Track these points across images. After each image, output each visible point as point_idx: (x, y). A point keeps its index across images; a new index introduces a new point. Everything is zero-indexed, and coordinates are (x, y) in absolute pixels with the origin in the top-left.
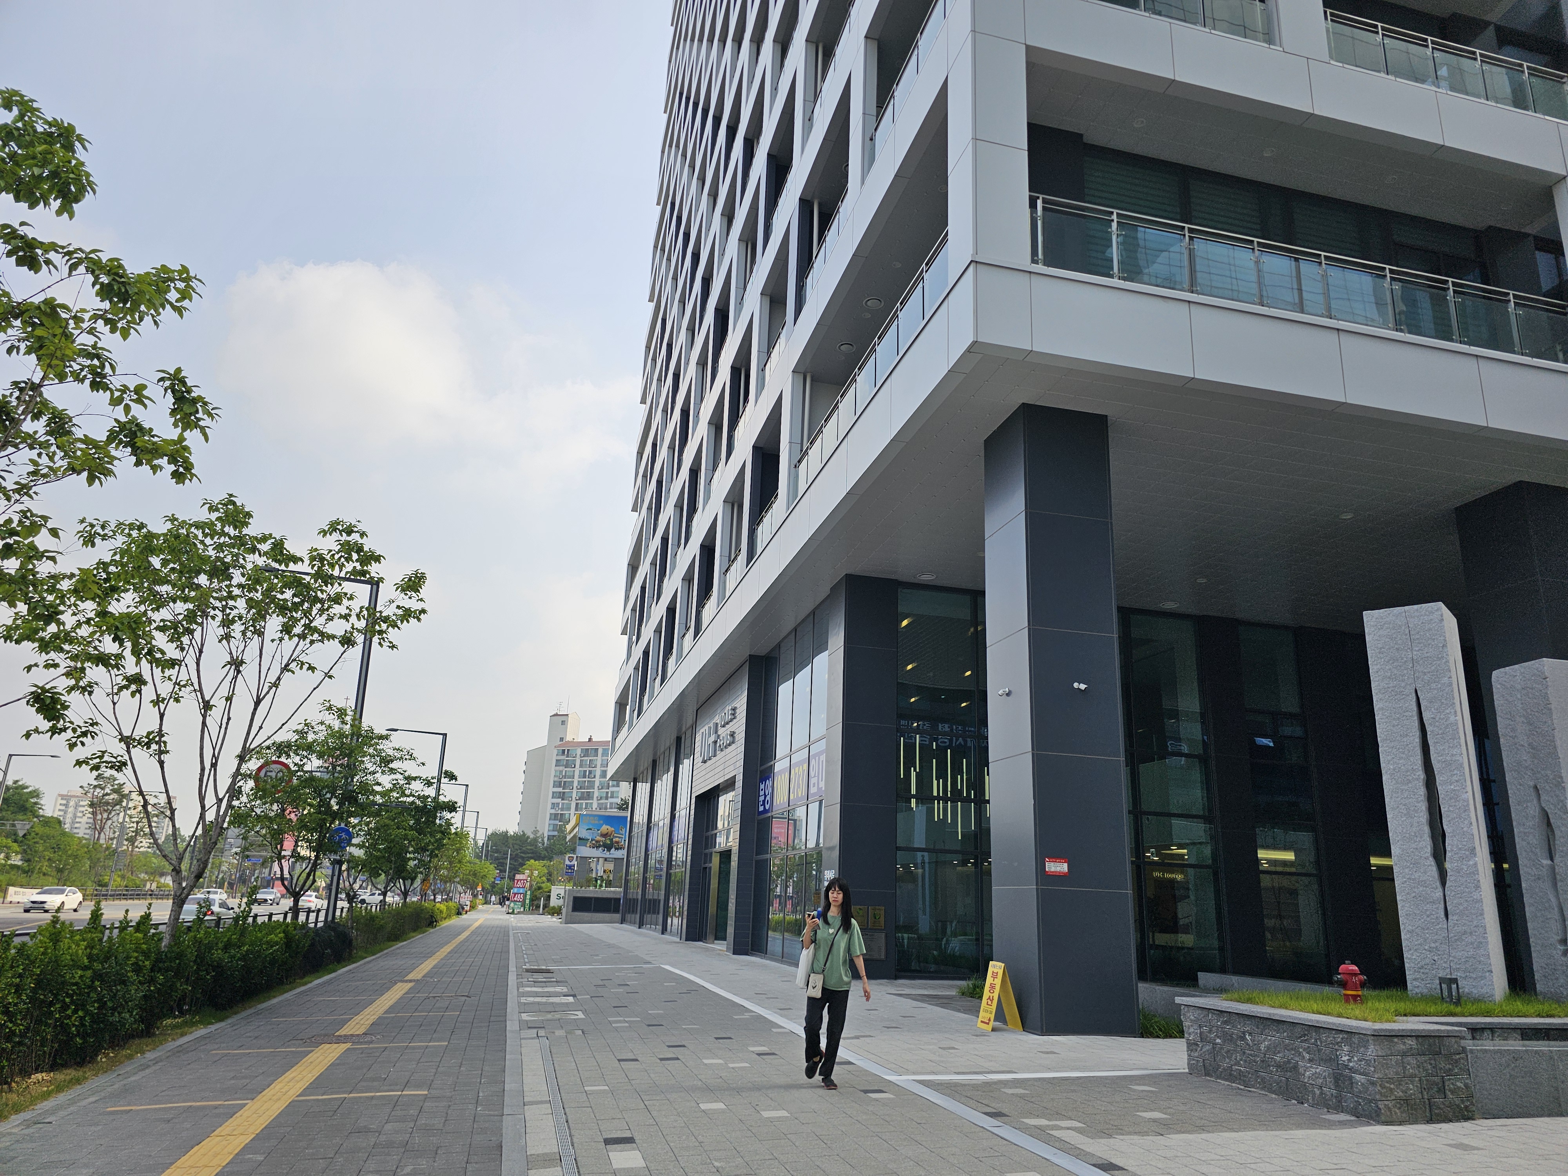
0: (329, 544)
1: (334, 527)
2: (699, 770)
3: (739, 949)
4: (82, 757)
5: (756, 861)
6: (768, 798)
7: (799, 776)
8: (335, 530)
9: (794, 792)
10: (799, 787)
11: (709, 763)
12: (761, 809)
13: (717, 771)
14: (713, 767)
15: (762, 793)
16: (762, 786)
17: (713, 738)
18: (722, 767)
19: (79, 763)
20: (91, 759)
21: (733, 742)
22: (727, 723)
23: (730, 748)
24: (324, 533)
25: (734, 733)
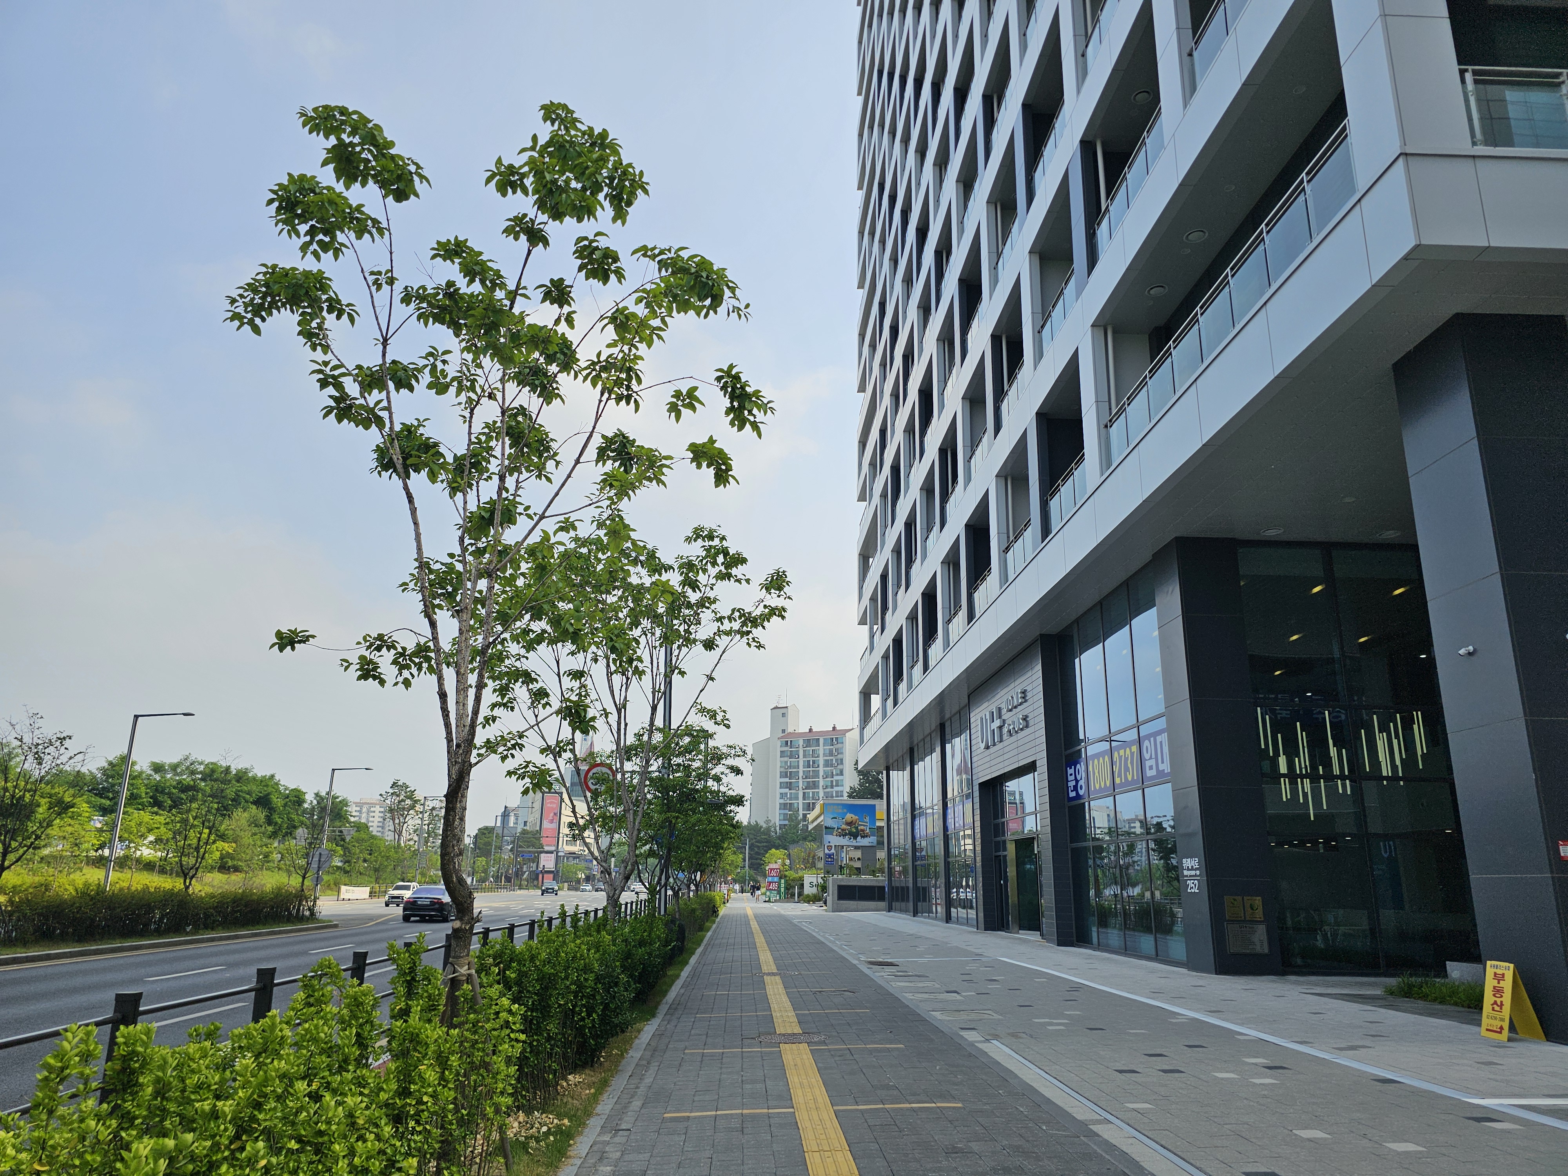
0: (696, 550)
1: (698, 534)
2: (980, 756)
3: (1064, 940)
4: (512, 769)
5: (1073, 850)
6: (1081, 783)
7: (1126, 759)
8: (698, 536)
9: (1120, 776)
10: (1127, 769)
11: (992, 749)
12: (1073, 794)
13: (1006, 756)
14: (1001, 752)
15: (1071, 778)
16: (1071, 771)
17: (997, 723)
18: (1015, 752)
19: (510, 773)
20: (518, 769)
21: (1027, 726)
22: (1016, 707)
23: (1022, 734)
24: (688, 540)
25: (1027, 716)
